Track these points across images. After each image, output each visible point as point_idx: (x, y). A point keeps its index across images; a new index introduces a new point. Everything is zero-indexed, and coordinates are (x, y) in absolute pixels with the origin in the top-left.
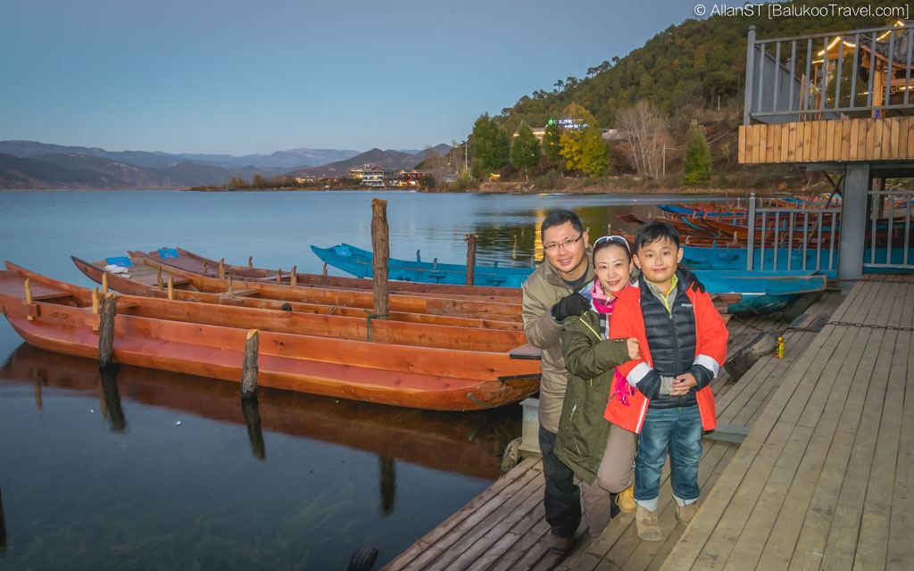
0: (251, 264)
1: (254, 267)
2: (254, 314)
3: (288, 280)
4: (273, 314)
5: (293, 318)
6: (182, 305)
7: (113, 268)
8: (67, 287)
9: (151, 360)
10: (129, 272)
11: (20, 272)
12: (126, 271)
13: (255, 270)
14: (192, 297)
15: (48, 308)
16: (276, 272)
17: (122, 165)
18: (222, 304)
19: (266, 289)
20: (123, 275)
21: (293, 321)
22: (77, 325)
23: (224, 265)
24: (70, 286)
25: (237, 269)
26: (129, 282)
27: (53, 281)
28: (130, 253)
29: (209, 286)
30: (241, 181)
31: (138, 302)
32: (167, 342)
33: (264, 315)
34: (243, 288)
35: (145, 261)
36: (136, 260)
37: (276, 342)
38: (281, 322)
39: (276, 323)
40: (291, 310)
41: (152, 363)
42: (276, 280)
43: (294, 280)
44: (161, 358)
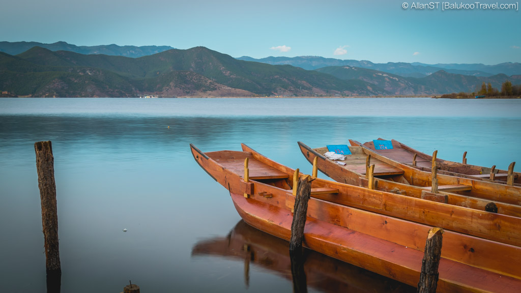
0: (465, 160)
1: (468, 163)
2: (452, 212)
3: (504, 179)
4: (473, 213)
5: (495, 221)
6: (380, 195)
7: (331, 155)
8: (284, 170)
9: (335, 250)
10: (346, 159)
11: (251, 154)
12: (343, 159)
13: (469, 166)
14: (396, 188)
15: (261, 187)
16: (488, 169)
17: (385, 75)
18: (425, 198)
19: (478, 186)
20: (339, 162)
21: (495, 224)
22: (280, 206)
23: (436, 160)
24: (287, 169)
25: (450, 164)
26: (342, 169)
27: (274, 164)
28: (351, 142)
29: (419, 180)
30: (490, 89)
31: (341, 189)
32: (354, 232)
33: (463, 214)
34: (453, 184)
35: (363, 150)
36: (355, 148)
37: (465, 247)
38: (481, 224)
39: (475, 224)
40: (496, 211)
41: (336, 252)
42: (489, 178)
43: (510, 180)
44: (344, 249)
